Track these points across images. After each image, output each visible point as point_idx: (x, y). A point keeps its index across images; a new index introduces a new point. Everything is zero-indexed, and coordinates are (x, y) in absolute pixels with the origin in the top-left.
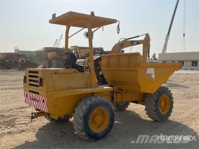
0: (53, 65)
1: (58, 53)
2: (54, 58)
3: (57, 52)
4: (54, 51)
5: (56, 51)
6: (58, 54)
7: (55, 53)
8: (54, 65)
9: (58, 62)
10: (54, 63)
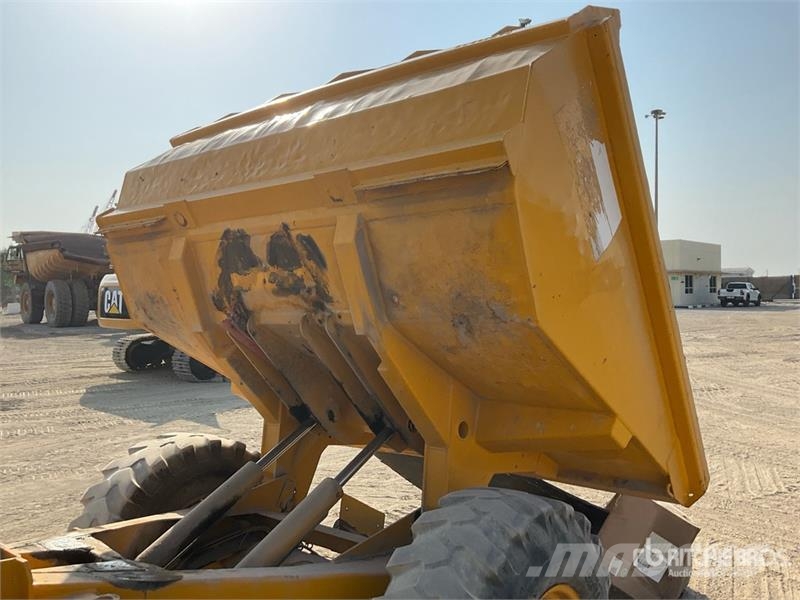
0: (51, 304)
1: (67, 253)
2: (54, 275)
3: (62, 250)
4: (53, 244)
5: (57, 245)
6: (66, 257)
7: (55, 252)
8: (54, 301)
9: (71, 289)
10: (51, 295)
